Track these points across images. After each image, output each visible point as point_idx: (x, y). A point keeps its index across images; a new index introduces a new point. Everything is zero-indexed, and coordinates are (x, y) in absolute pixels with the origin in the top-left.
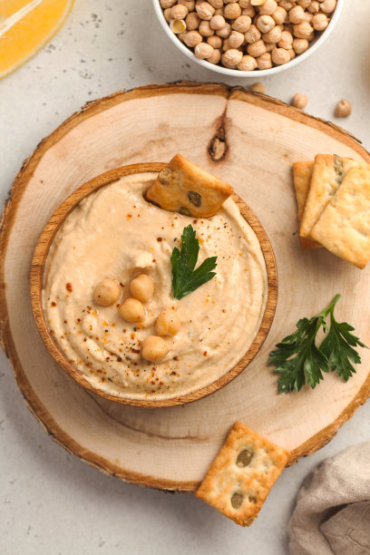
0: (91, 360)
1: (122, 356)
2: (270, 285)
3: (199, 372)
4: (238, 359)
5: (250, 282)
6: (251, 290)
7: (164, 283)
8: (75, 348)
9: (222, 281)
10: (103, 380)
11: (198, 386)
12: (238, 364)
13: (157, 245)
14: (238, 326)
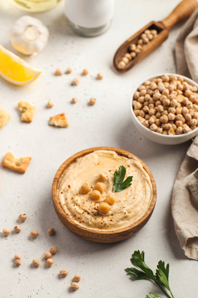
0: (76, 213)
1: (90, 211)
2: (153, 193)
3: (121, 222)
4: (139, 218)
5: (145, 191)
6: (146, 194)
7: (110, 185)
8: (69, 209)
9: (134, 188)
10: (80, 222)
11: (121, 228)
12: (139, 221)
13: (109, 173)
14: (140, 206)
